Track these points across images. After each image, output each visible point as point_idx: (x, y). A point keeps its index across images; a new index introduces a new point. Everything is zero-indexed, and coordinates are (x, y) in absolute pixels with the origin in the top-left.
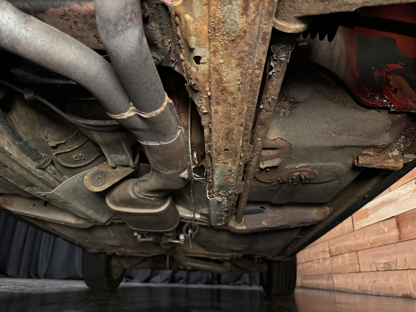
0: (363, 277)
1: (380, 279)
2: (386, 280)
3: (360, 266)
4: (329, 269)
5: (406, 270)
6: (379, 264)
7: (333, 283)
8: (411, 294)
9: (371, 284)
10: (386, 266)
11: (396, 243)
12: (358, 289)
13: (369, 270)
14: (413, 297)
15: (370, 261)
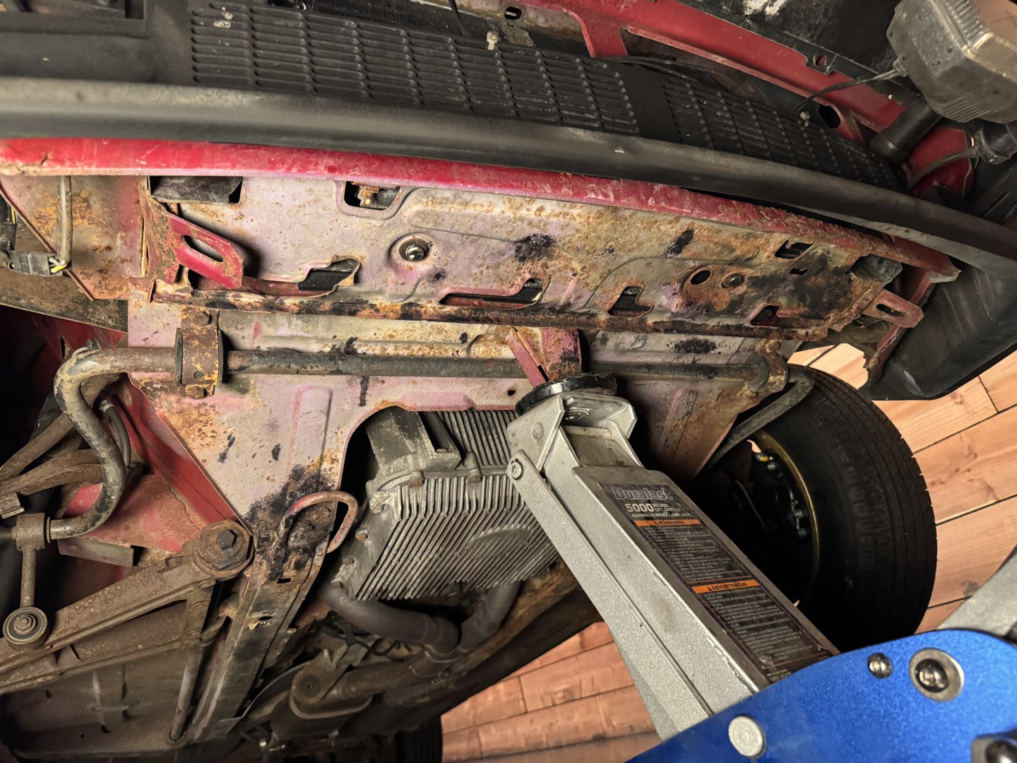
0: (532, 721)
1: (560, 718)
2: (568, 719)
3: (527, 701)
4: (470, 718)
5: (595, 696)
6: (556, 693)
7: (480, 744)
8: (604, 733)
9: (547, 730)
10: (566, 694)
11: (579, 654)
12: (526, 744)
13: (541, 707)
14: (607, 736)
15: (542, 690)
